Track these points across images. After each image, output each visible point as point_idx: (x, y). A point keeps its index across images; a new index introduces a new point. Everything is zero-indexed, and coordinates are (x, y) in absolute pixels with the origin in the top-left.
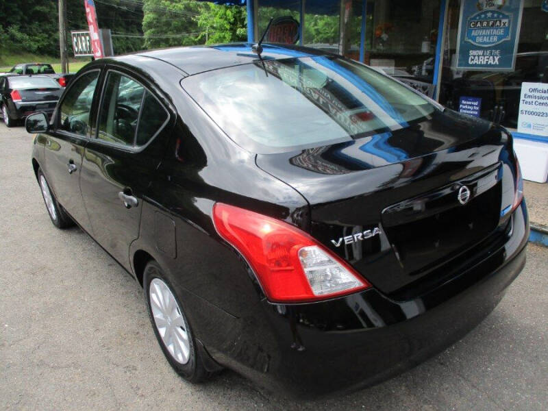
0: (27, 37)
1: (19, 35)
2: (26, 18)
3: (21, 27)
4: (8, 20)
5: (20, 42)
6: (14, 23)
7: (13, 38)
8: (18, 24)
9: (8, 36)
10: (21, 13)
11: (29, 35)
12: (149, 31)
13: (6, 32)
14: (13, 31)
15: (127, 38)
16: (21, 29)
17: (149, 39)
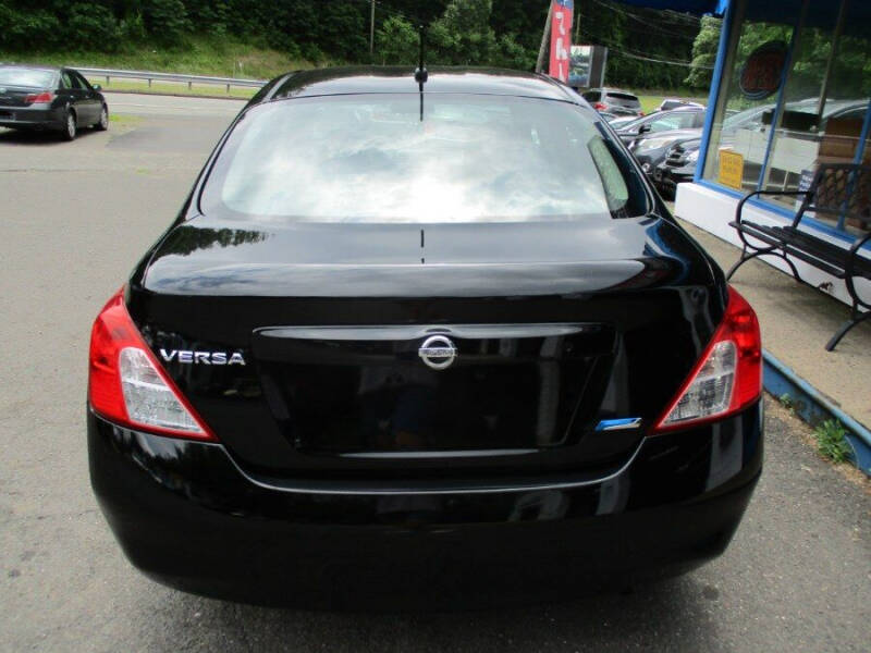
0: (523, 50)
1: (512, 46)
2: (529, 23)
3: (519, 37)
4: (506, 24)
5: (512, 56)
6: (510, 30)
7: (504, 50)
8: (515, 31)
9: (499, 48)
10: (525, 16)
11: (527, 47)
12: (701, 57)
13: (498, 40)
14: (507, 40)
15: (667, 65)
16: (518, 40)
17: (698, 70)
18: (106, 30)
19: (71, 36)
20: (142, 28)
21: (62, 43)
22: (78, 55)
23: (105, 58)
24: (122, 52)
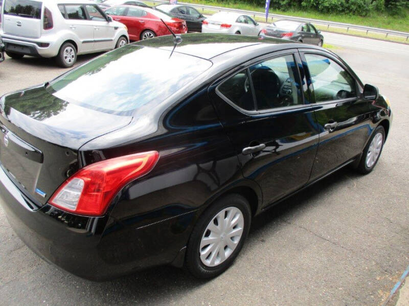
18: (365, 5)
19: (348, 8)
20: (383, 6)
21: (343, 11)
22: (349, 16)
23: (360, 19)
24: (369, 16)
